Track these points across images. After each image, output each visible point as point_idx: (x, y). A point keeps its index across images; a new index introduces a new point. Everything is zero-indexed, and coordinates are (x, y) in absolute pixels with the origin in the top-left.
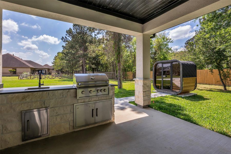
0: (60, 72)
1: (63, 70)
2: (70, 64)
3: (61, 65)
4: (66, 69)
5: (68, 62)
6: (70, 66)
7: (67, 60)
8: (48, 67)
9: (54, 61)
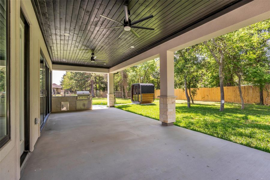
0: (69, 91)
1: (72, 90)
2: (79, 84)
3: (70, 84)
4: (75, 89)
5: (77, 82)
6: (79, 85)
7: (76, 80)
8: (56, 86)
9: (62, 79)
